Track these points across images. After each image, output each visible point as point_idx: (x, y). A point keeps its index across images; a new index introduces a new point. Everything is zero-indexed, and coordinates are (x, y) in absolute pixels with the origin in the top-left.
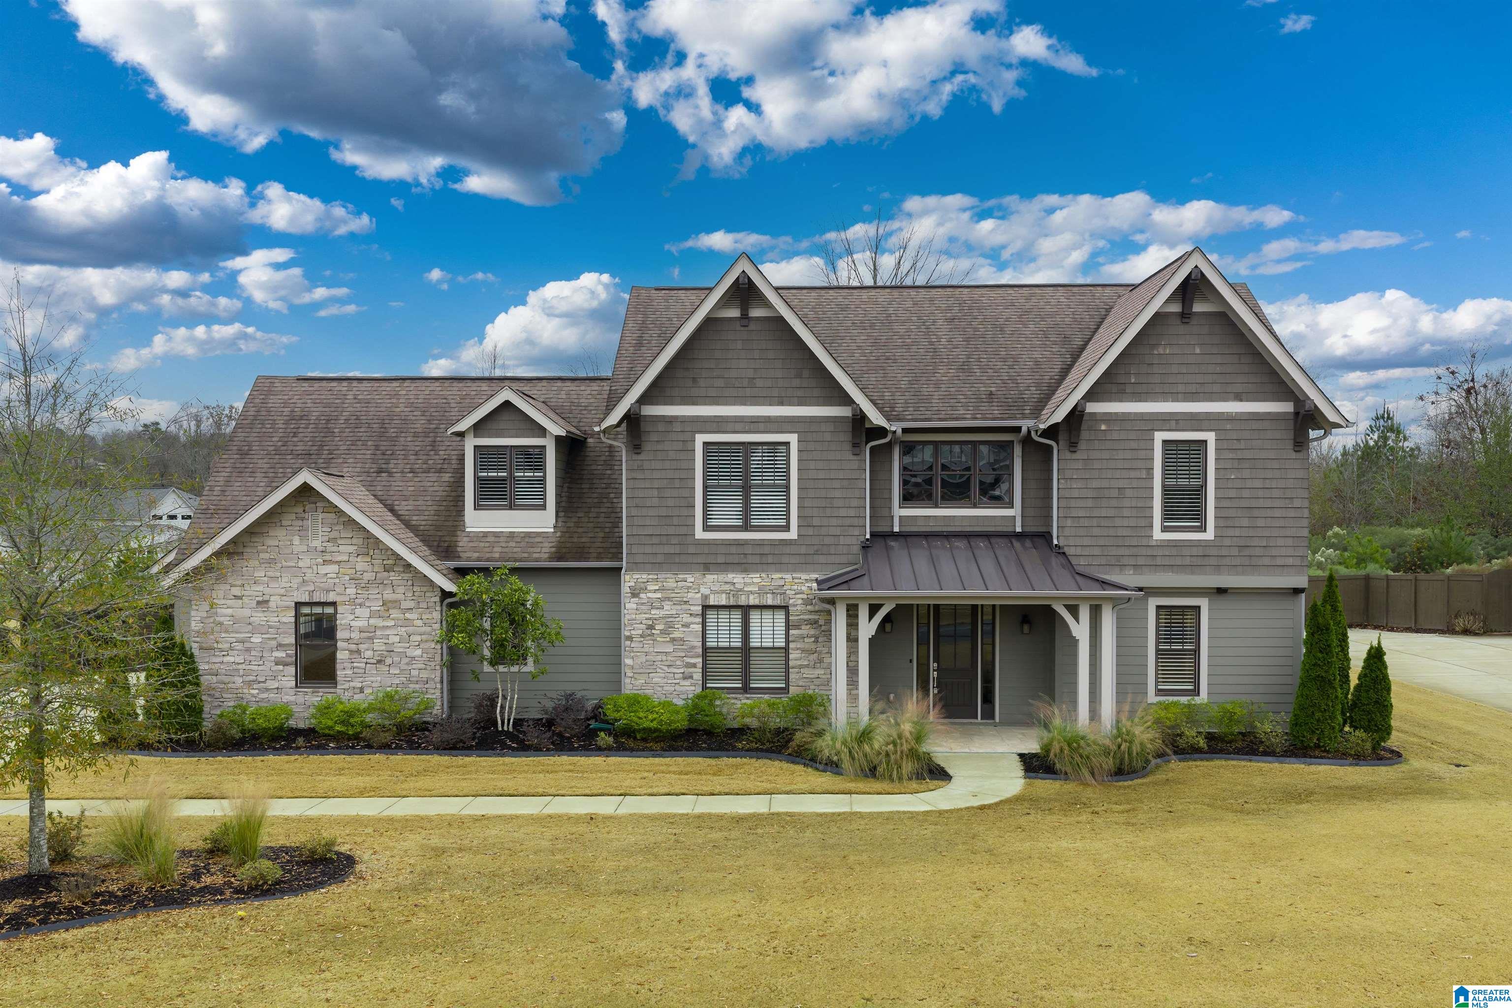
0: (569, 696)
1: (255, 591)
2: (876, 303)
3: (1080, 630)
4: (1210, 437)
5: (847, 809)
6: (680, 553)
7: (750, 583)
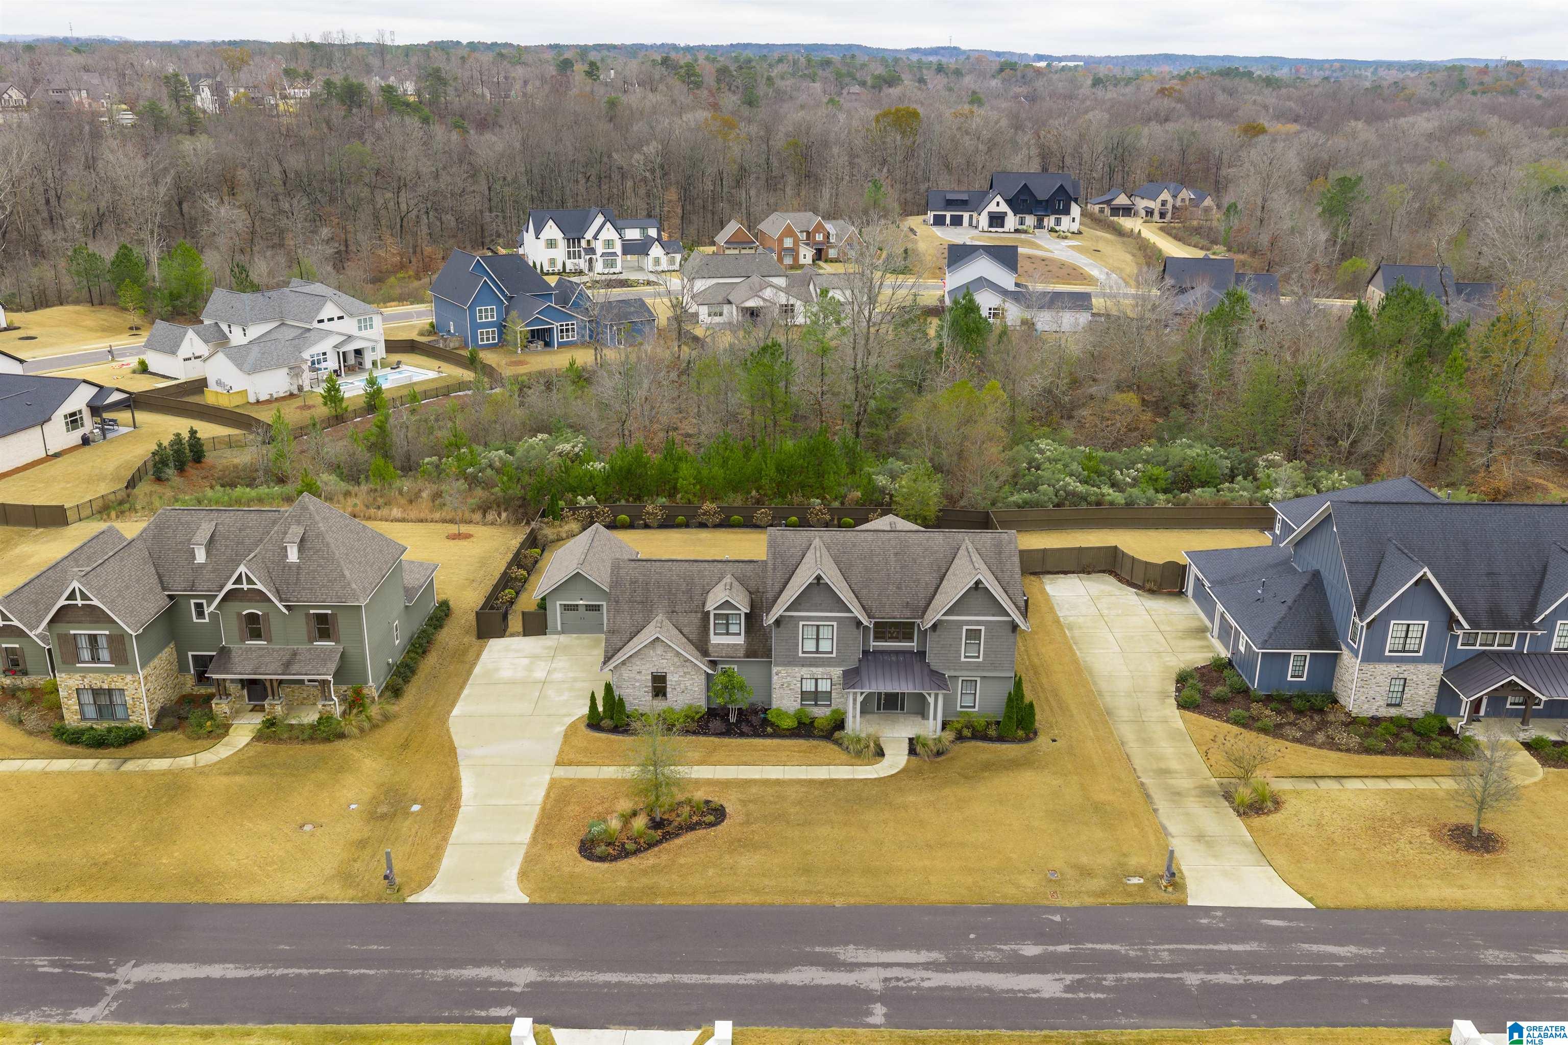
0: (753, 704)
1: (636, 668)
2: (867, 541)
3: (931, 700)
4: (983, 628)
5: (851, 777)
6: (793, 661)
7: (818, 671)
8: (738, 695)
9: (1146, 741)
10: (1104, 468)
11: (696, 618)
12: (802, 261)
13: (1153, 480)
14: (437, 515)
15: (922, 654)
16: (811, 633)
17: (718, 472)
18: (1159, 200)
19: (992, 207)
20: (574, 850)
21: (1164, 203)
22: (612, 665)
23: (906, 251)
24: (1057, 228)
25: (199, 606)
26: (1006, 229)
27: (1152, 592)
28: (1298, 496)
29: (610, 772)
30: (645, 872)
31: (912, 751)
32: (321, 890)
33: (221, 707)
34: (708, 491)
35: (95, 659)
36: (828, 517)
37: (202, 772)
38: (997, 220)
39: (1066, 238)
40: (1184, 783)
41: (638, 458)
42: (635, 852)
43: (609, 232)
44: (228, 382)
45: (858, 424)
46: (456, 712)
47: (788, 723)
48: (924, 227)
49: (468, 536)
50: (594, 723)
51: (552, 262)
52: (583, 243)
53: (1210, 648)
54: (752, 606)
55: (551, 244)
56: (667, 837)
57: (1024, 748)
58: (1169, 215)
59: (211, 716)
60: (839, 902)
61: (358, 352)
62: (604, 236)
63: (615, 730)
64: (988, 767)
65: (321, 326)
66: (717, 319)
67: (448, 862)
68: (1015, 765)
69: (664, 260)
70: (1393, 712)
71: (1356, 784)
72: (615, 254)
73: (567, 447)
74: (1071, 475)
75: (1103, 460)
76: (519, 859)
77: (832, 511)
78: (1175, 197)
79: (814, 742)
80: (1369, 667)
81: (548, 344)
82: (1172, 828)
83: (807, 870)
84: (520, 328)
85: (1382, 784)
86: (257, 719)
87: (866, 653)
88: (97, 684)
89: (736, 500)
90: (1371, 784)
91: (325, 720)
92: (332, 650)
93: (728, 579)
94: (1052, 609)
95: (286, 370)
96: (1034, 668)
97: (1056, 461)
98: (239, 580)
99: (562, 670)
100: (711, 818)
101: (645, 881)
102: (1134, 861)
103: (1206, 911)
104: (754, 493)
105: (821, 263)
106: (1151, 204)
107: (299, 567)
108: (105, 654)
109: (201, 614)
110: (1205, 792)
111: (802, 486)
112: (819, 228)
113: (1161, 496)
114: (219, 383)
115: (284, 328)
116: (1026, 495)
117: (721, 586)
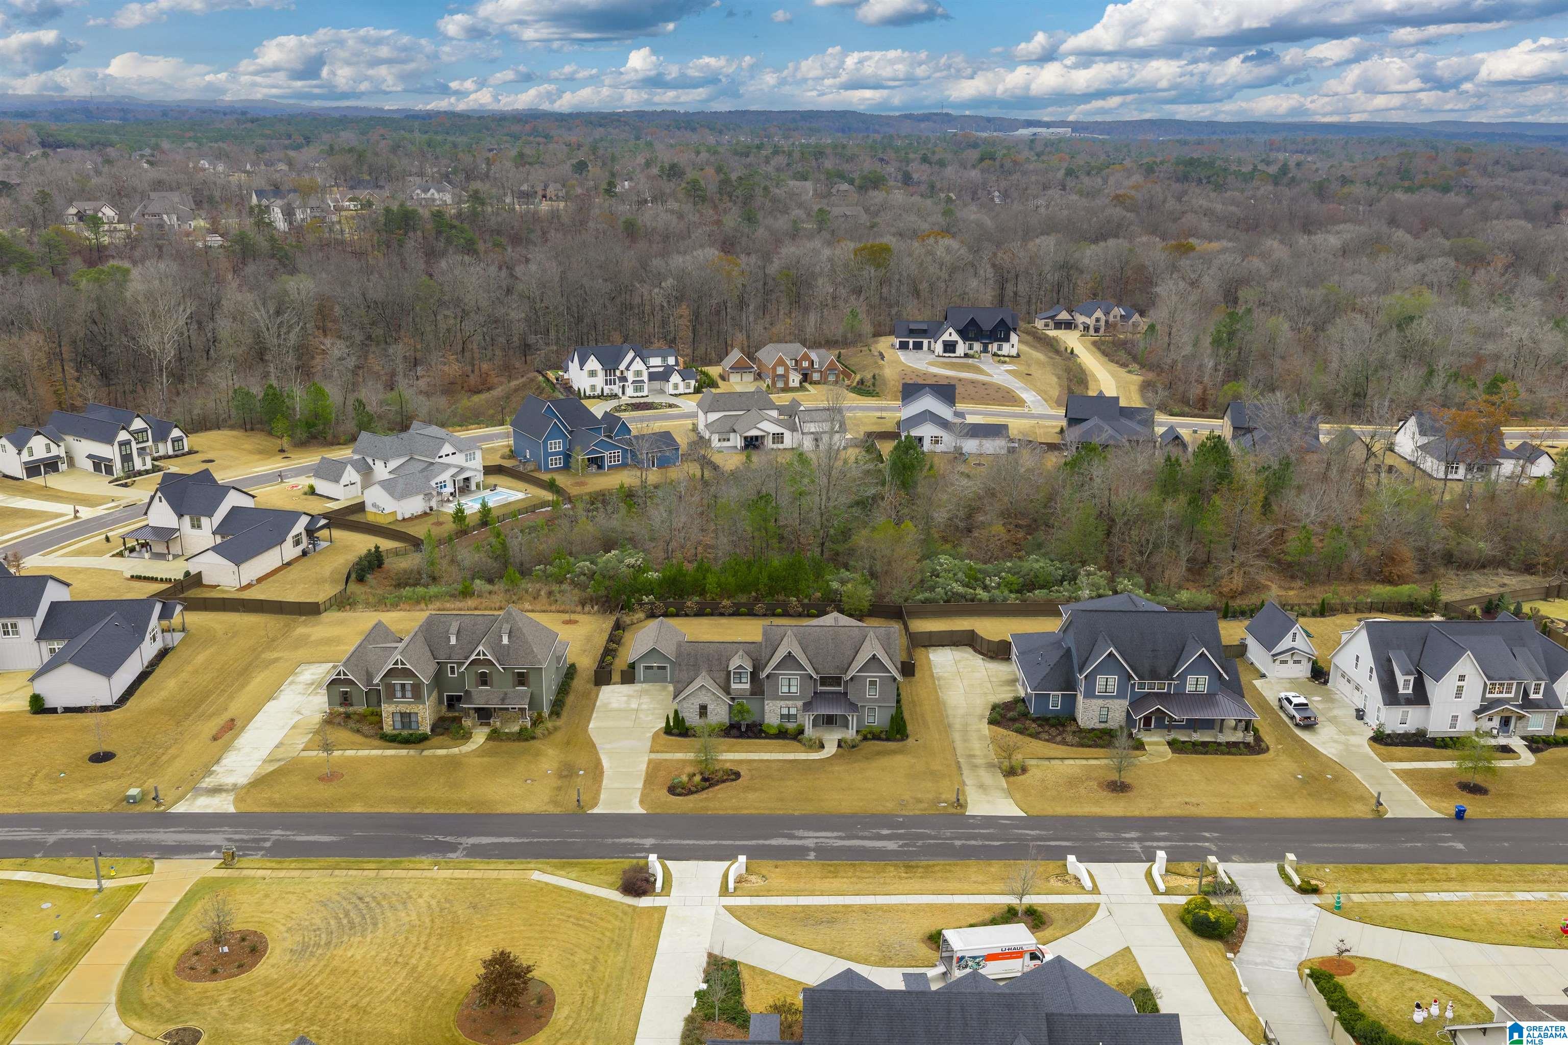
0: (754, 721)
1: (691, 702)
3: (850, 719)
4: (877, 680)
5: (807, 758)
6: (776, 697)
7: (790, 703)
8: (746, 716)
9: (965, 740)
10: (980, 576)
11: (723, 675)
12: (791, 384)
13: (1008, 585)
14: (553, 608)
15: (846, 694)
16: (786, 682)
17: (731, 580)
18: (1094, 317)
19: (946, 337)
20: (665, 791)
21: (1098, 320)
22: (678, 700)
23: (874, 377)
24: (999, 353)
25: (452, 668)
26: (957, 354)
27: (992, 658)
28: (1100, 596)
29: (679, 756)
30: (701, 801)
31: (839, 746)
32: (545, 808)
33: (467, 723)
34: (726, 592)
35: (404, 696)
36: (801, 609)
37: (466, 755)
38: (950, 347)
39: (1005, 362)
40: (979, 761)
41: (680, 570)
42: (696, 792)
43: (638, 365)
44: (382, 505)
45: (823, 544)
46: (591, 726)
47: (773, 731)
48: (892, 351)
49: (575, 622)
50: (668, 731)
51: (593, 387)
52: (618, 373)
53: (1016, 691)
54: (754, 667)
55: (593, 374)
56: (711, 786)
57: (900, 744)
58: (1102, 330)
59: (461, 727)
60: (796, 813)
61: (467, 480)
62: (633, 368)
63: (681, 735)
64: (879, 754)
65: (440, 460)
66: (726, 444)
67: (603, 796)
68: (894, 752)
69: (682, 385)
70: (1103, 726)
71: (1071, 762)
72: (643, 381)
73: (632, 561)
74: (956, 581)
75: (980, 571)
76: (639, 794)
77: (803, 605)
78: (1107, 313)
79: (787, 741)
80: (1088, 701)
81: (600, 467)
82: (968, 781)
83: (782, 800)
84: (580, 457)
85: (1084, 762)
86: (486, 730)
87: (815, 693)
88: (404, 710)
89: (743, 598)
90: (1078, 762)
91: (523, 730)
92: (526, 692)
93: (741, 653)
94: (930, 668)
95: (422, 496)
96: (913, 702)
97: (949, 571)
98: (478, 654)
99: (646, 703)
100: (733, 777)
101: (701, 804)
102: (944, 797)
103: (974, 817)
104: (754, 594)
105: (806, 385)
106: (1088, 321)
107: (508, 646)
108: (409, 694)
109: (453, 672)
110: (990, 766)
111: (784, 589)
112: (806, 357)
113: (1013, 596)
114: (374, 505)
115: (413, 462)
116: (927, 595)
117: (736, 657)
